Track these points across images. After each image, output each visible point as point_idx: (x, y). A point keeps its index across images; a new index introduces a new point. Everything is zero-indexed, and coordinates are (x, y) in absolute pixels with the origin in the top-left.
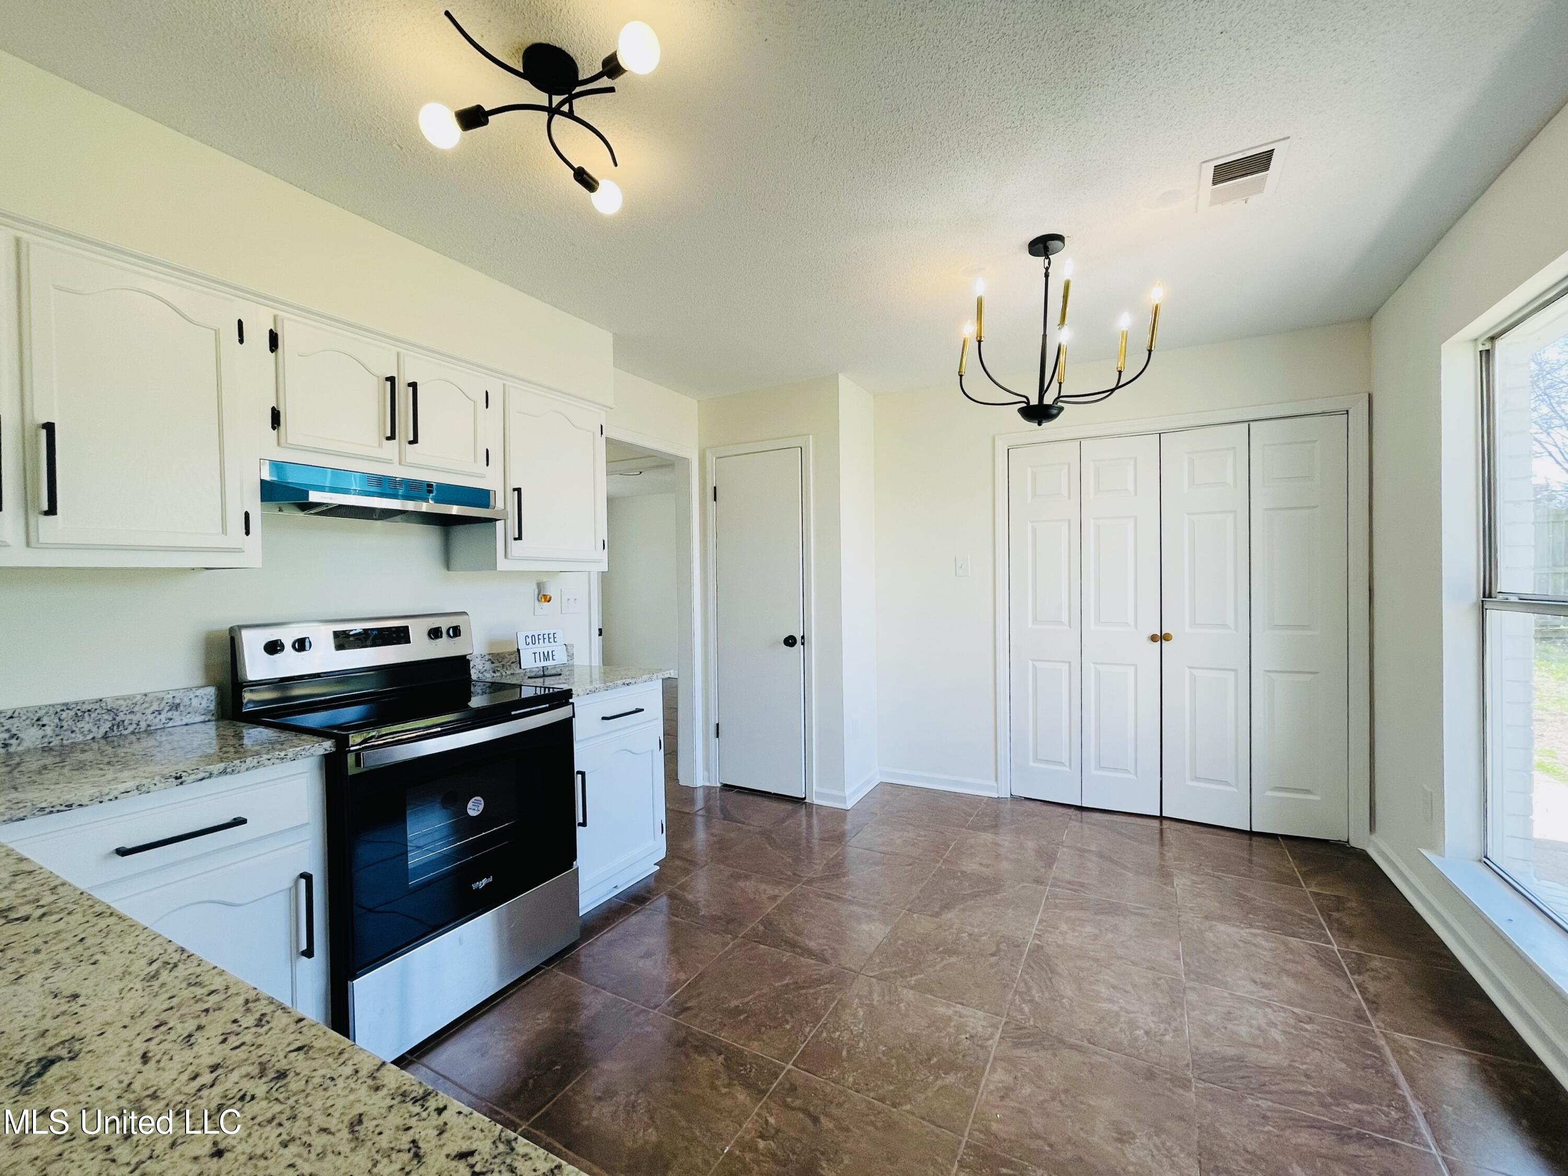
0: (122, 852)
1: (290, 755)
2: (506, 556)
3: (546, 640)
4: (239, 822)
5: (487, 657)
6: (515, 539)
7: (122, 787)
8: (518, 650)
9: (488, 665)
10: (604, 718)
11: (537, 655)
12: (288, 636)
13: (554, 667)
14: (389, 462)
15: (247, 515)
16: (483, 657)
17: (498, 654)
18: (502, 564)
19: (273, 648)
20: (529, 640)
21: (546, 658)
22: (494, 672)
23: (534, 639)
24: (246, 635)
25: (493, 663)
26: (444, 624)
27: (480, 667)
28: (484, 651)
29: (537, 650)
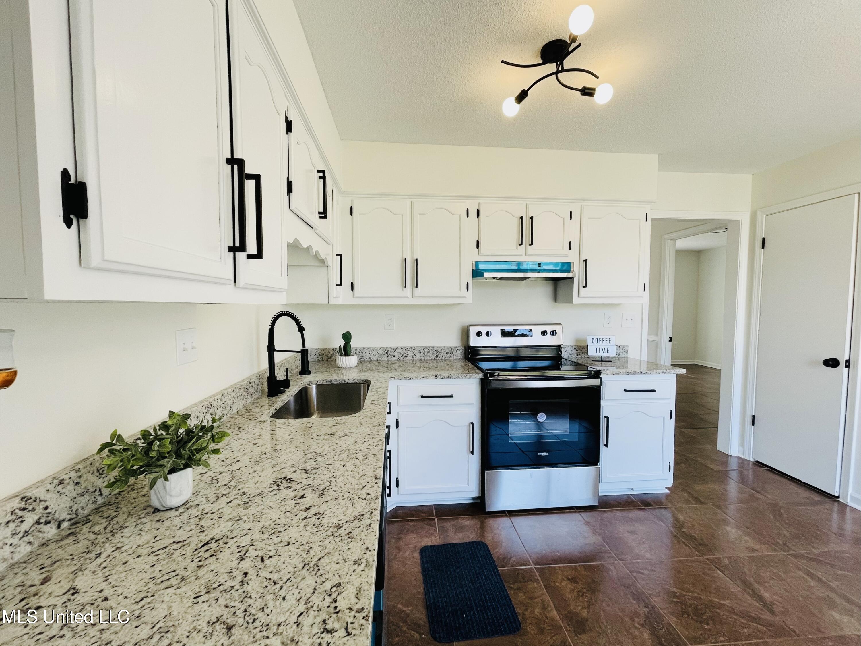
0: (423, 397)
1: (468, 376)
2: (578, 296)
3: (605, 342)
4: (452, 396)
5: (574, 347)
6: (584, 287)
7: (423, 376)
8: (587, 345)
9: (574, 351)
10: (625, 390)
11: (598, 349)
12: (484, 330)
13: (609, 357)
14: (521, 255)
15: (468, 283)
16: (572, 346)
17: (580, 346)
18: (576, 300)
19: (479, 334)
20: (594, 341)
21: (603, 351)
22: (578, 355)
23: (597, 340)
24: (471, 328)
25: (577, 350)
26: (549, 329)
27: (570, 352)
28: (573, 344)
29: (598, 347)
